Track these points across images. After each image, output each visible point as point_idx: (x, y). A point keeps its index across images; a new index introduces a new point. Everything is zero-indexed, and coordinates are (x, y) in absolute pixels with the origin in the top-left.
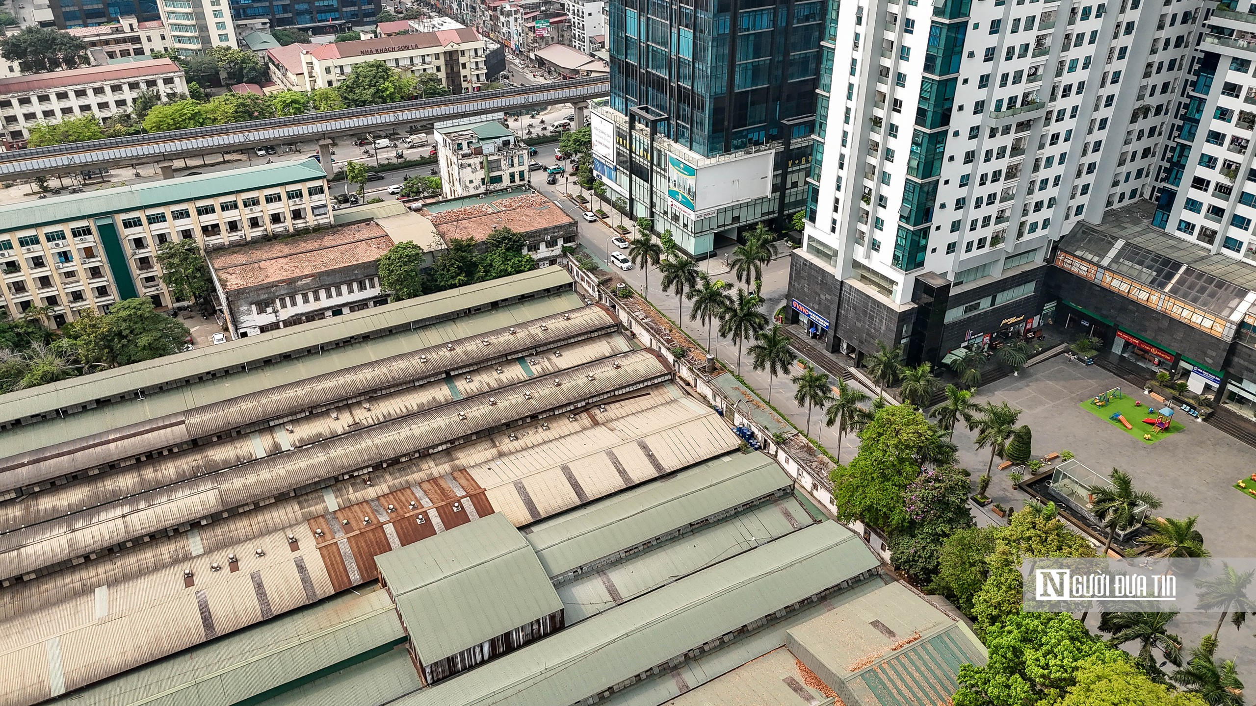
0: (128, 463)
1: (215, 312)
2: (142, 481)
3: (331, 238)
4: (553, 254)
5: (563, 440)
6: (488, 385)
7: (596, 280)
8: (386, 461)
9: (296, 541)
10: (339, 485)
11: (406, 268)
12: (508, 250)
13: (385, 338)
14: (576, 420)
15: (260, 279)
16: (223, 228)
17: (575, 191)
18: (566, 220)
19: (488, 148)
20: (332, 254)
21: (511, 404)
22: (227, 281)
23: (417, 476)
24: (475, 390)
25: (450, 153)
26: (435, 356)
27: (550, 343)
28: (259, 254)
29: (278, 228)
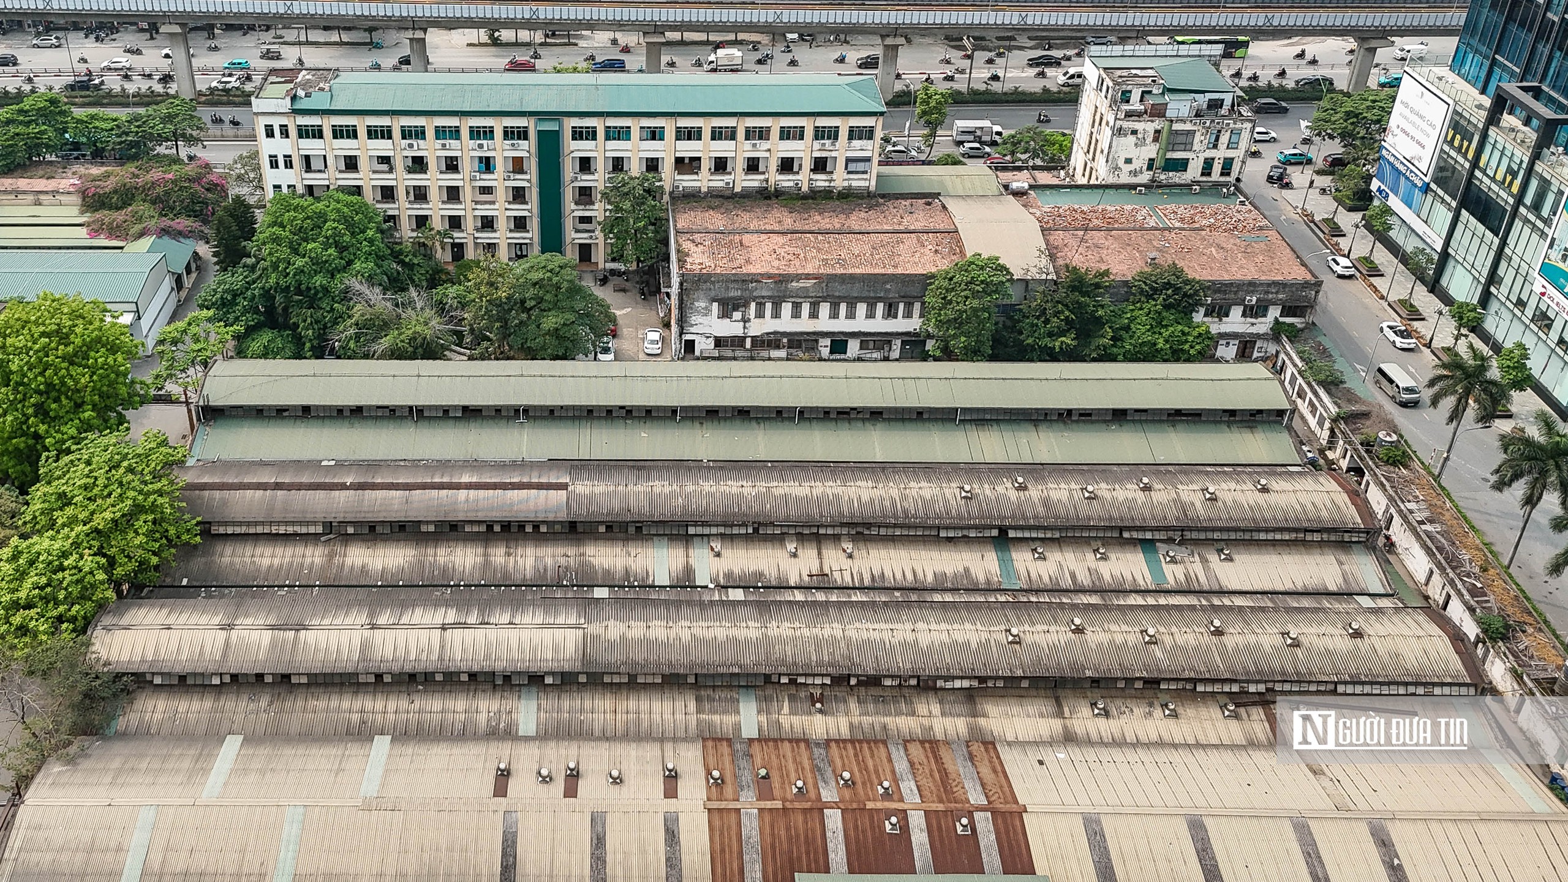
0: (476, 529)
1: (658, 291)
2: (487, 564)
3: (863, 215)
4: (1253, 330)
5: (1200, 754)
6: (1073, 576)
7: (1334, 410)
8: (857, 676)
9: (676, 777)
10: (769, 691)
11: (975, 303)
12: (1167, 307)
13: (908, 425)
14: (1236, 716)
15: (736, 264)
16: (706, 165)
17: (1323, 207)
18: (1299, 274)
19: (1179, 107)
20: (858, 246)
21: (1112, 642)
22: (687, 255)
23: (902, 723)
24: (1046, 579)
25: (1104, 106)
26: (988, 492)
27: (1214, 529)
28: (747, 219)
29: (786, 181)
